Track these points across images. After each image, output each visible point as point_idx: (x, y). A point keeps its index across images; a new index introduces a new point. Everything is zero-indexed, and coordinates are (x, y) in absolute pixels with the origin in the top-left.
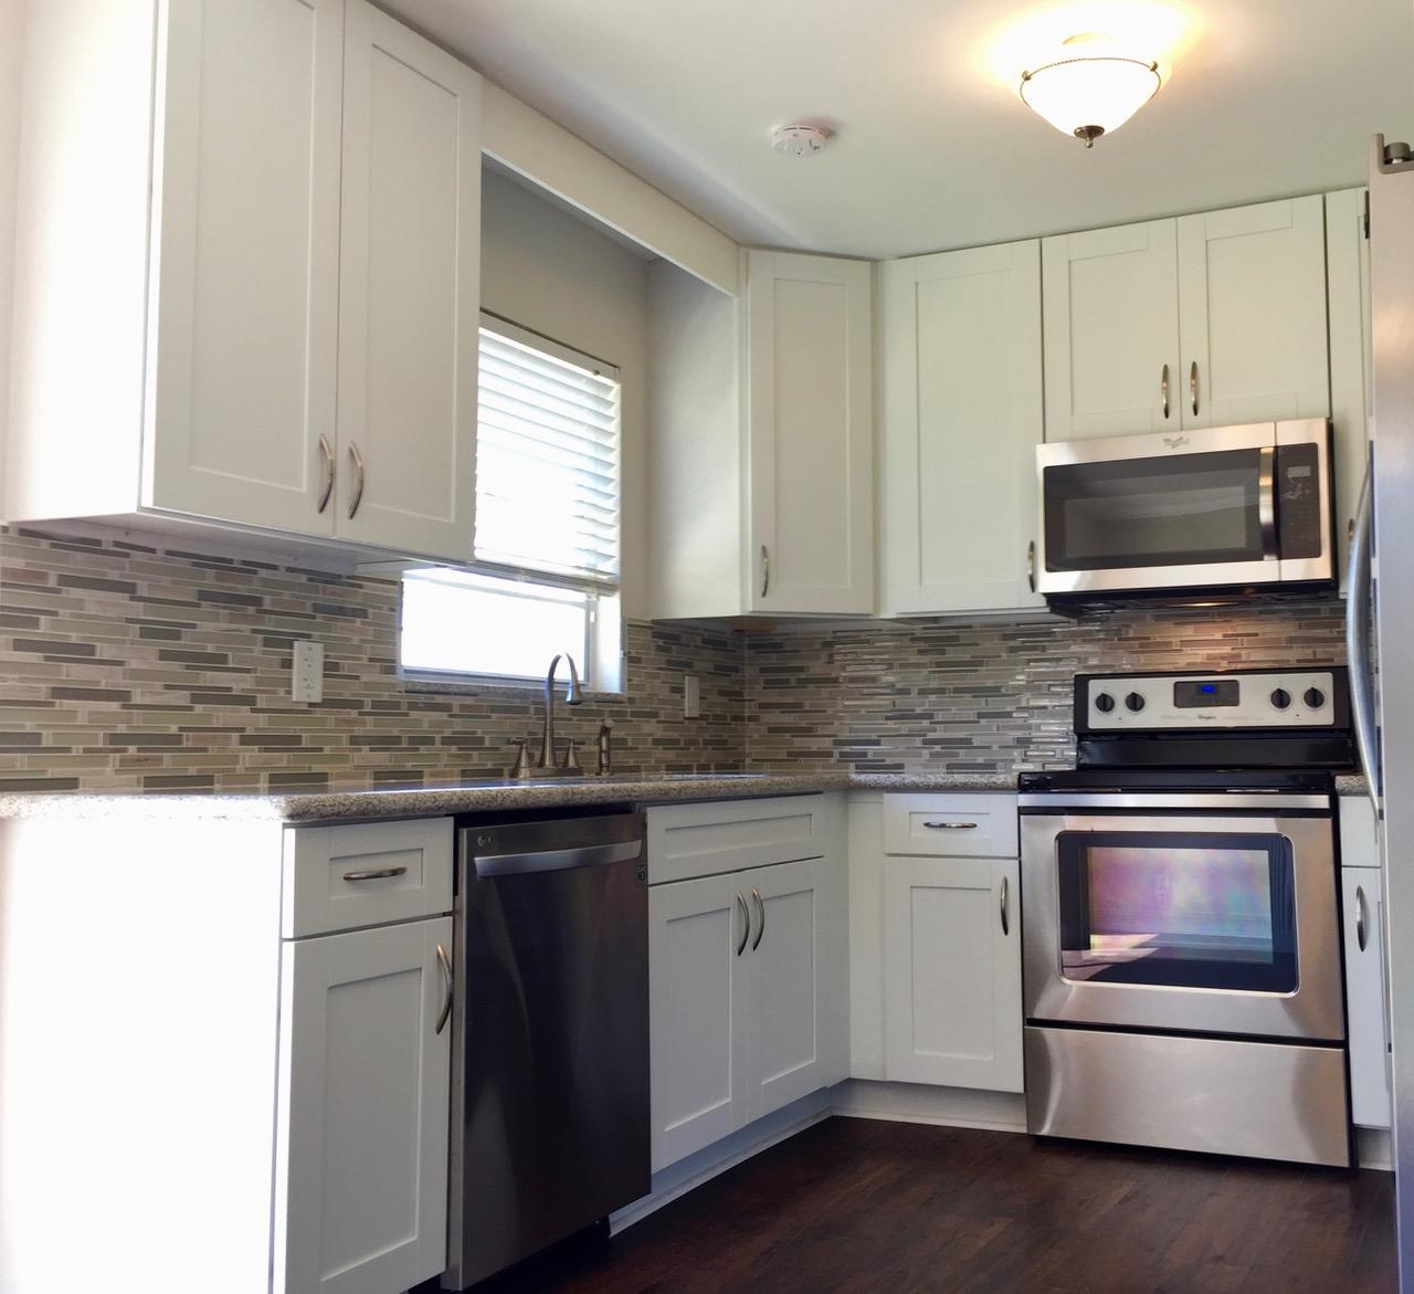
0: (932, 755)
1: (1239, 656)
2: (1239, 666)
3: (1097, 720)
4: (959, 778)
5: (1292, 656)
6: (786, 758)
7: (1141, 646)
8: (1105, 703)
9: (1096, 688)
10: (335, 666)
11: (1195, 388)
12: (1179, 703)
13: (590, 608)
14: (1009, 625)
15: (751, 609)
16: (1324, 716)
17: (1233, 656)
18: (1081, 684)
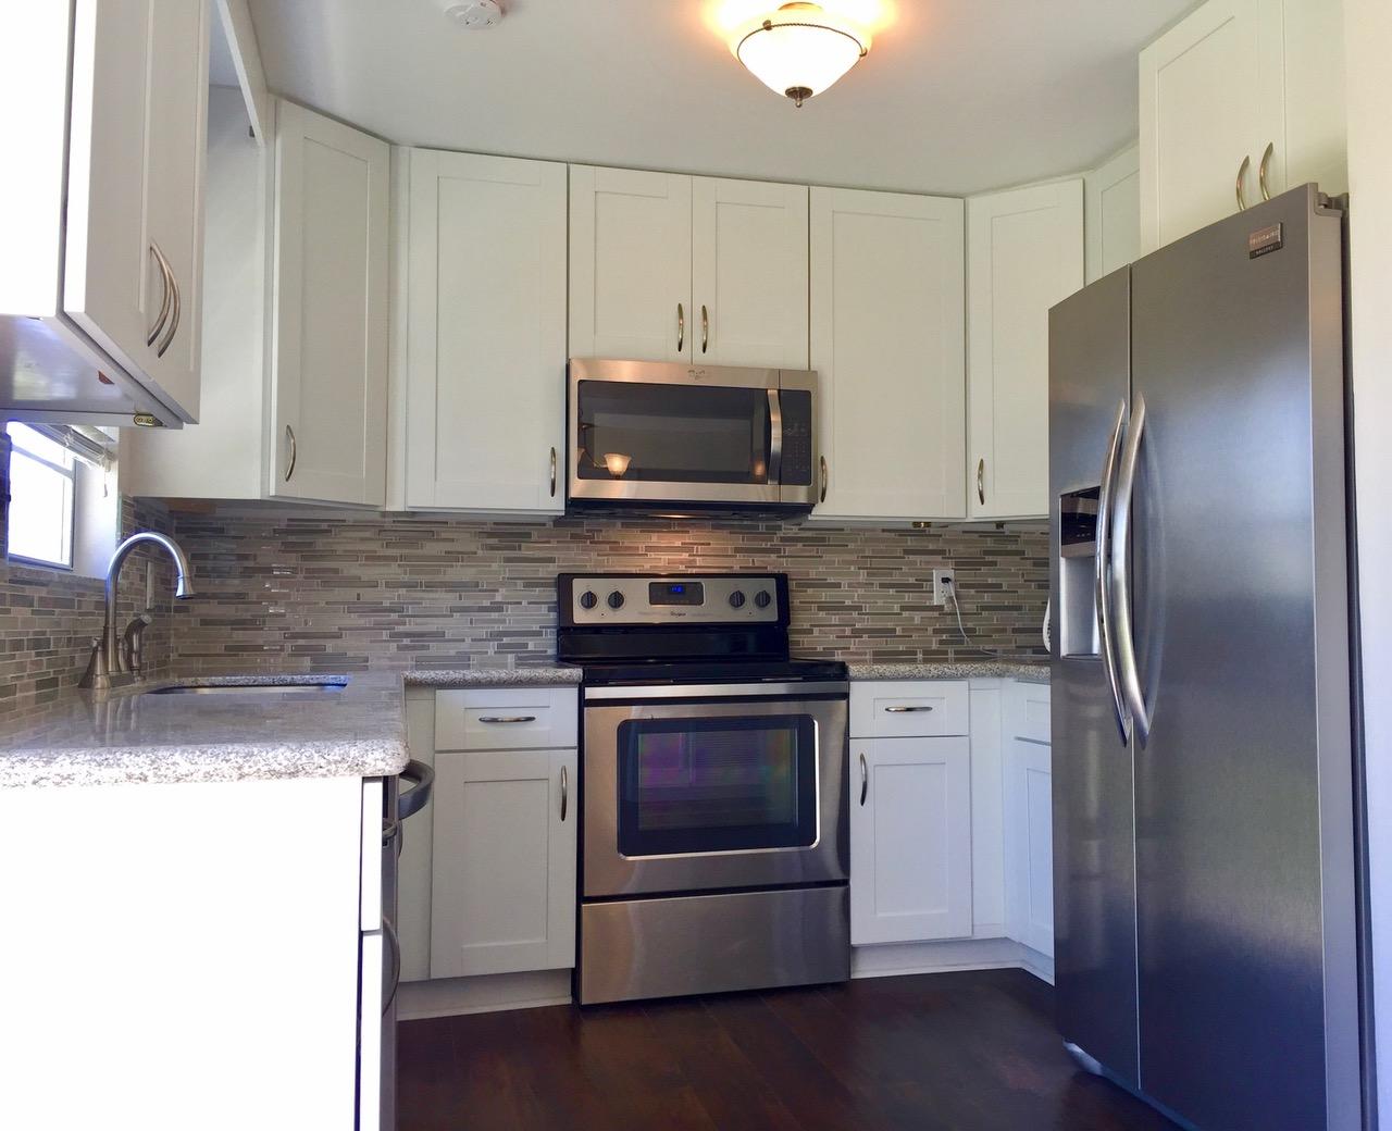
1: (695, 561)
2: (694, 571)
3: (581, 616)
4: (525, 673)
5: (736, 564)
6: (223, 652)
7: (611, 549)
8: (590, 601)
9: (579, 587)
11: (706, 328)
12: (654, 600)
14: (485, 524)
15: (272, 493)
16: (770, 615)
17: (690, 561)
18: (564, 583)
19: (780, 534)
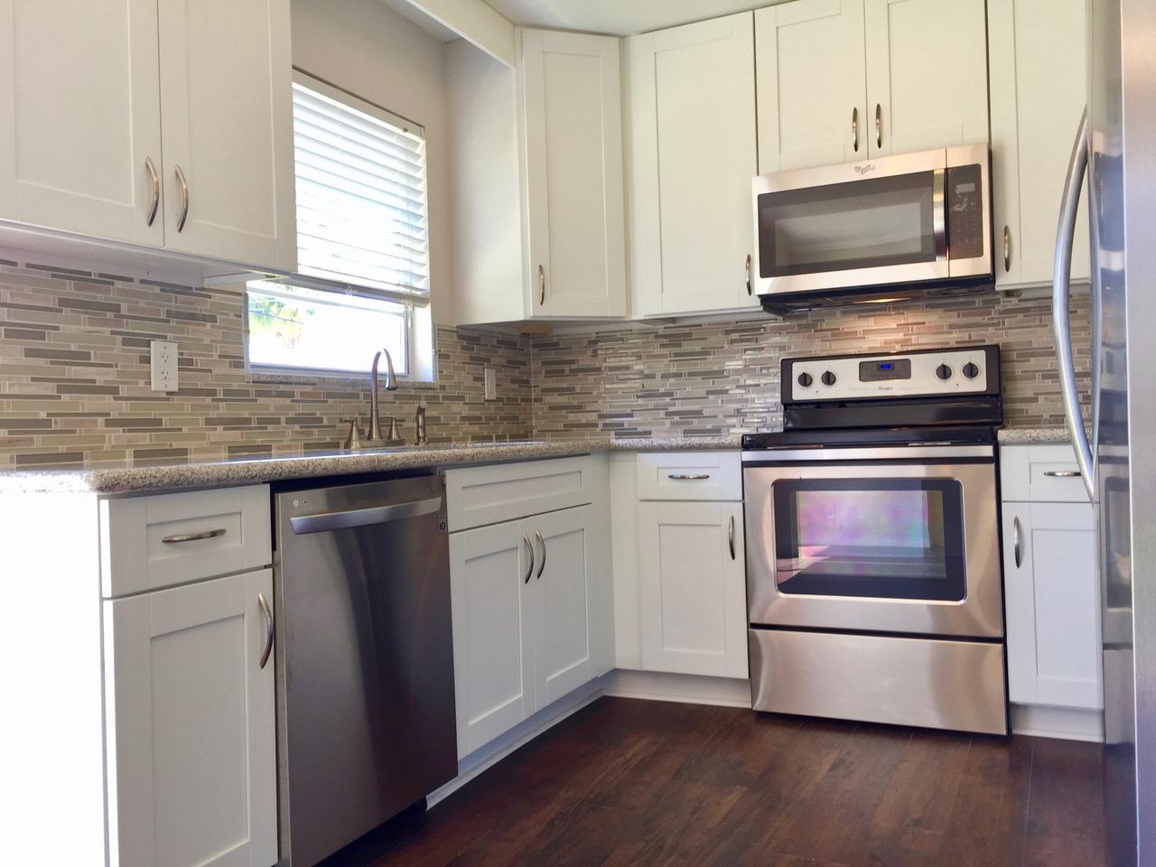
0: (671, 423)
1: (910, 340)
2: (910, 348)
3: (799, 393)
4: (696, 440)
5: (953, 338)
6: (562, 428)
7: (832, 335)
8: (806, 380)
9: (798, 369)
10: (190, 362)
11: (879, 126)
12: (862, 378)
13: (409, 318)
14: (730, 323)
15: (532, 314)
16: (979, 384)
17: (906, 340)
18: (786, 366)
19: (998, 307)
